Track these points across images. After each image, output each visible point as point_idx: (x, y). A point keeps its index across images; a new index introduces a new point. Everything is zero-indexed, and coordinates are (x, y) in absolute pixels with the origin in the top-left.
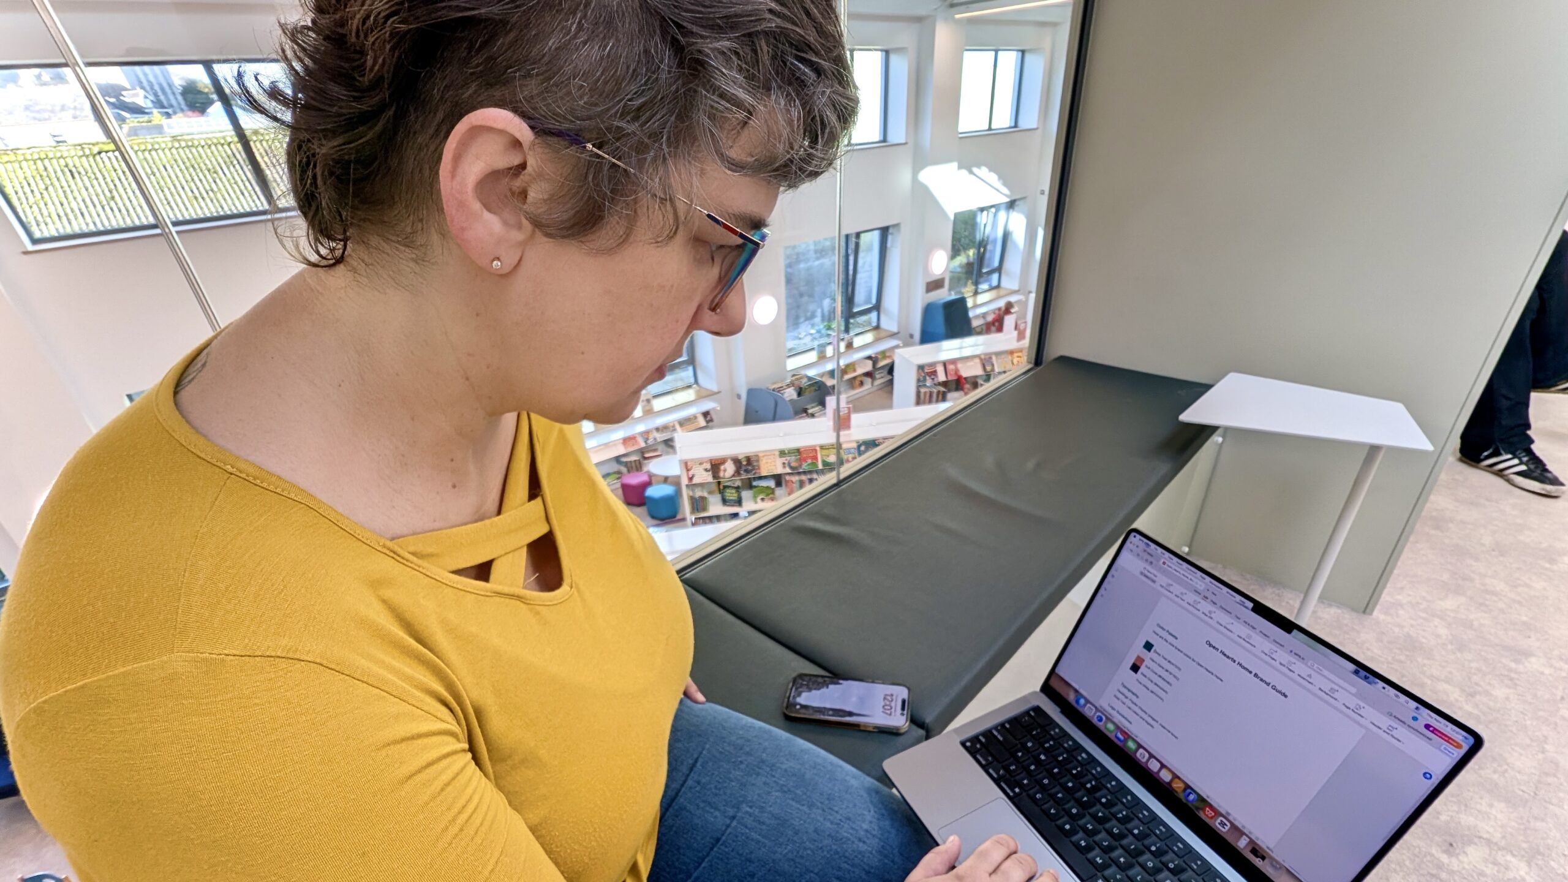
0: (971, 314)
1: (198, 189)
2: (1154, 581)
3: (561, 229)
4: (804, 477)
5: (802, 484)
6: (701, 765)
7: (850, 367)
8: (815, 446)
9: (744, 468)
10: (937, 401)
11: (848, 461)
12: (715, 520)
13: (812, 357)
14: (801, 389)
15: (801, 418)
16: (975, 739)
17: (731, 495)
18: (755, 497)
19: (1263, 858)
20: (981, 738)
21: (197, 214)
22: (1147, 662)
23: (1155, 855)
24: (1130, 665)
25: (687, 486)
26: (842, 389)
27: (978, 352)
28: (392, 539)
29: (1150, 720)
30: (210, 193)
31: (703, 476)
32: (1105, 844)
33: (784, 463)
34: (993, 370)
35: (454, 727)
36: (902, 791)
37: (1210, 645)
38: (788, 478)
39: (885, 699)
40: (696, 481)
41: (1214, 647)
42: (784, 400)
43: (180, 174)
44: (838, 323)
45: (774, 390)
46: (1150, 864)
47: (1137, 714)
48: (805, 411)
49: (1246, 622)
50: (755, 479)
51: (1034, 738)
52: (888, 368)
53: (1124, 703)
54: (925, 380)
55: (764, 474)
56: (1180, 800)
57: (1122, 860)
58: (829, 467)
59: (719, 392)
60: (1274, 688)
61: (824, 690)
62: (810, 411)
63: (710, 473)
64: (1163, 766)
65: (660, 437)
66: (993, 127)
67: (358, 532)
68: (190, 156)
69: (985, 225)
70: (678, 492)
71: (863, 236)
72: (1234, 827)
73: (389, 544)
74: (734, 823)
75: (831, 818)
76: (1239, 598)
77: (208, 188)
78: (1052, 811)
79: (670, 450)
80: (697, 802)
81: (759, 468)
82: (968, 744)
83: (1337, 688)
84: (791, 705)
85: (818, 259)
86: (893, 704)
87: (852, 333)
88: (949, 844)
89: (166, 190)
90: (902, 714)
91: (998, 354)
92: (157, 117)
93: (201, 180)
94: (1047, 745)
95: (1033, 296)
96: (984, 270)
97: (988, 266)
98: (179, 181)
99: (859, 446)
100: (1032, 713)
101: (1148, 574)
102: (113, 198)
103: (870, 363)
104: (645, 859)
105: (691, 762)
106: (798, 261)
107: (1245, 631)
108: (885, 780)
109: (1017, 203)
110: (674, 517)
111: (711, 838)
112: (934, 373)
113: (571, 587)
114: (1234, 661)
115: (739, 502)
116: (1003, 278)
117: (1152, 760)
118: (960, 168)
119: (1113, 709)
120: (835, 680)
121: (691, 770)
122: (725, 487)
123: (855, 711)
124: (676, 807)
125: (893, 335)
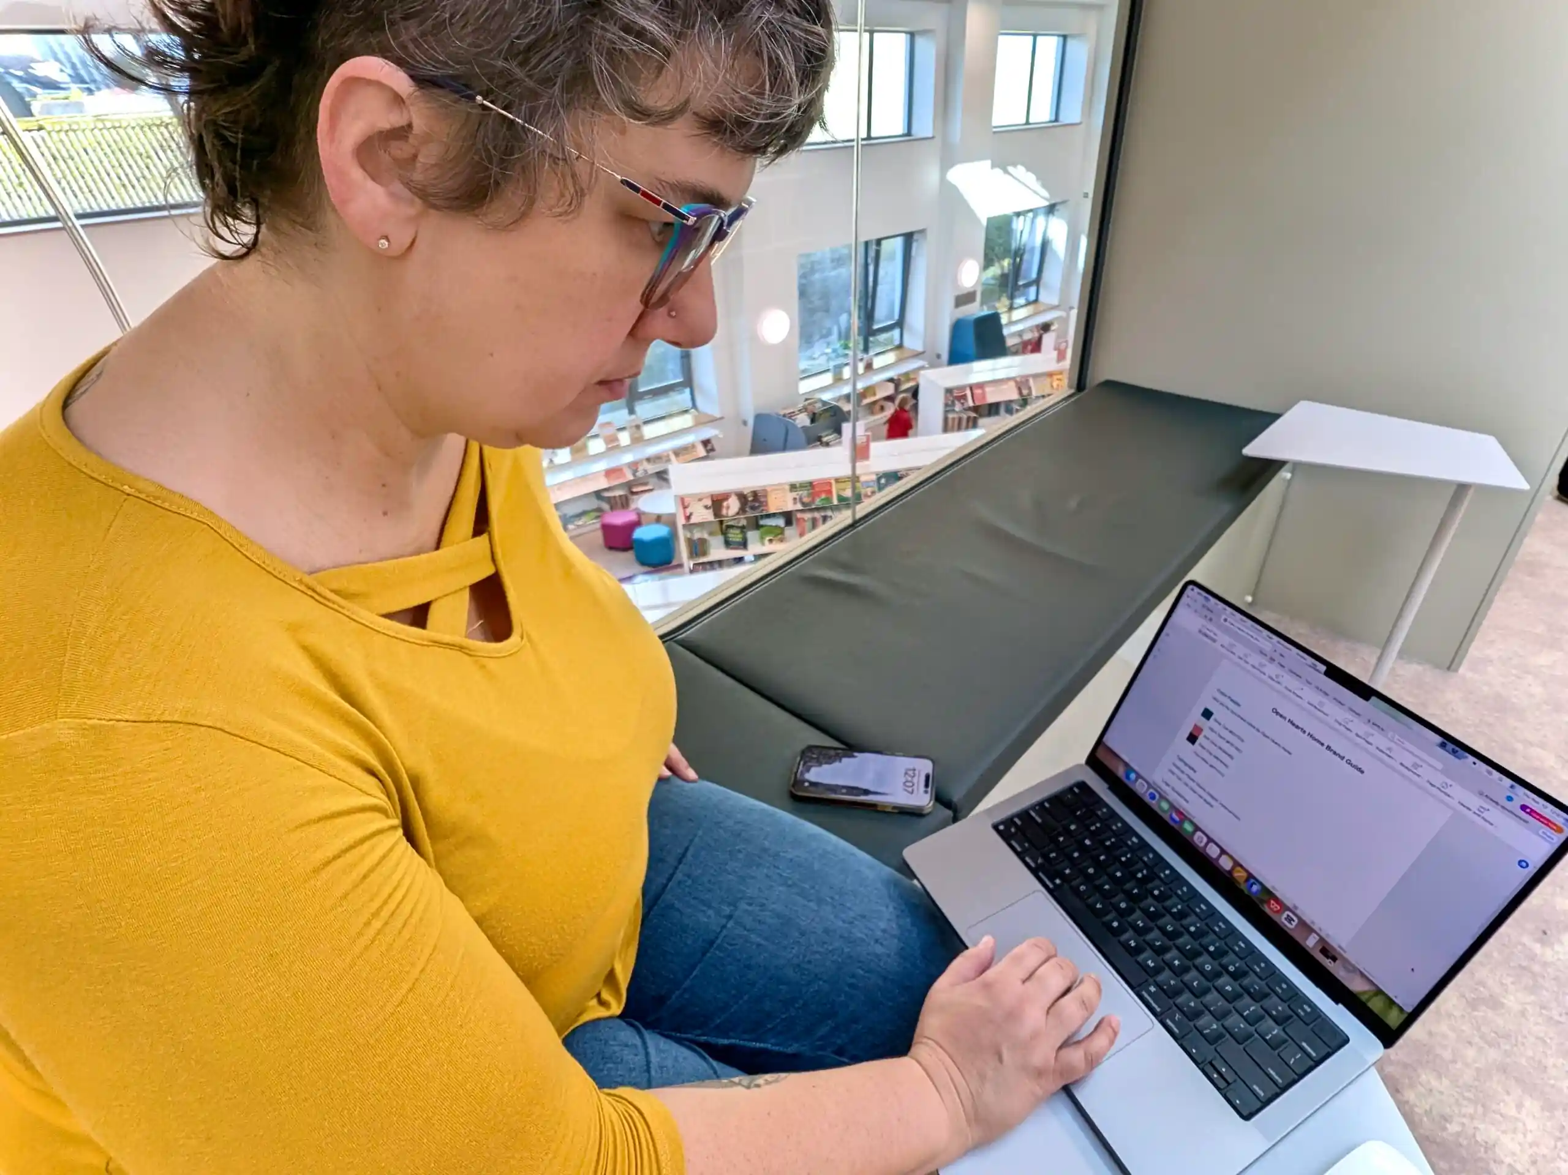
0: (1005, 332)
1: (127, 175)
2: (1214, 641)
3: (447, 199)
4: (817, 515)
5: (814, 524)
6: (693, 856)
7: (869, 390)
8: (830, 479)
9: (749, 504)
10: (967, 428)
11: (867, 496)
12: (716, 566)
13: (827, 379)
14: (814, 414)
15: (813, 447)
16: (1009, 822)
17: (735, 536)
18: (762, 539)
19: (1334, 959)
20: (1017, 820)
21: (125, 204)
22: (1206, 732)
23: (1215, 956)
24: (1187, 735)
25: (684, 526)
26: (860, 415)
27: (1013, 375)
28: (311, 573)
29: (1209, 799)
30: (142, 180)
31: (702, 514)
32: (1158, 944)
33: (795, 499)
34: (1030, 394)
35: (381, 800)
36: (924, 882)
37: (1277, 713)
38: (799, 515)
39: (906, 773)
40: (693, 520)
41: (1281, 716)
42: (794, 426)
43: (103, 158)
44: (855, 339)
45: (784, 416)
46: (1208, 967)
47: (1195, 792)
48: (819, 439)
49: (1317, 688)
50: (762, 517)
51: (1078, 820)
52: (912, 390)
53: (1180, 779)
54: (953, 404)
55: (772, 510)
56: (1242, 891)
57: (1177, 962)
58: (845, 503)
59: (722, 418)
60: (1349, 762)
61: (836, 764)
62: (825, 439)
63: (711, 511)
64: (1223, 852)
65: (652, 468)
66: (1031, 121)
67: (267, 562)
68: (117, 138)
69: (1022, 232)
70: (674, 534)
71: (884, 243)
72: (1302, 923)
73: (307, 579)
74: (730, 924)
75: (843, 916)
76: (1310, 660)
77: (139, 174)
78: (1099, 906)
79: (664, 483)
80: (687, 899)
81: (767, 505)
82: (1001, 827)
83: (1420, 763)
84: (798, 783)
85: (834, 268)
86: (915, 780)
87: (872, 353)
88: (979, 945)
89: (87, 176)
90: (926, 792)
91: (1036, 376)
92: (75, 92)
93: (130, 166)
94: (1093, 828)
95: (1074, 313)
96: (1021, 283)
97: (1025, 278)
98: (104, 167)
99: (879, 479)
100: (1076, 790)
101: (1208, 632)
102: (21, 184)
103: (891, 386)
104: (624, 967)
105: (680, 851)
106: (813, 271)
107: (1316, 698)
108: (906, 870)
109: (1057, 207)
110: (670, 562)
111: (704, 940)
112: (964, 397)
113: (522, 638)
114: (1304, 732)
115: (744, 545)
116: (1042, 291)
117: (1211, 845)
118: (993, 166)
119: (1167, 785)
120: (849, 753)
121: (680, 861)
122: (729, 527)
123: (872, 789)
124: (663, 905)
125: (917, 355)
